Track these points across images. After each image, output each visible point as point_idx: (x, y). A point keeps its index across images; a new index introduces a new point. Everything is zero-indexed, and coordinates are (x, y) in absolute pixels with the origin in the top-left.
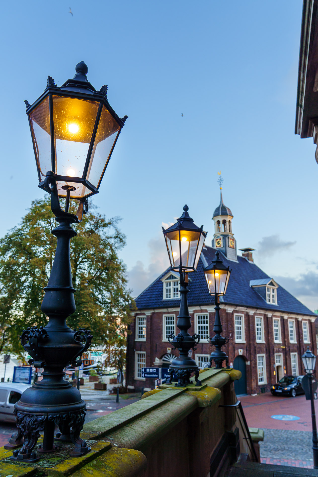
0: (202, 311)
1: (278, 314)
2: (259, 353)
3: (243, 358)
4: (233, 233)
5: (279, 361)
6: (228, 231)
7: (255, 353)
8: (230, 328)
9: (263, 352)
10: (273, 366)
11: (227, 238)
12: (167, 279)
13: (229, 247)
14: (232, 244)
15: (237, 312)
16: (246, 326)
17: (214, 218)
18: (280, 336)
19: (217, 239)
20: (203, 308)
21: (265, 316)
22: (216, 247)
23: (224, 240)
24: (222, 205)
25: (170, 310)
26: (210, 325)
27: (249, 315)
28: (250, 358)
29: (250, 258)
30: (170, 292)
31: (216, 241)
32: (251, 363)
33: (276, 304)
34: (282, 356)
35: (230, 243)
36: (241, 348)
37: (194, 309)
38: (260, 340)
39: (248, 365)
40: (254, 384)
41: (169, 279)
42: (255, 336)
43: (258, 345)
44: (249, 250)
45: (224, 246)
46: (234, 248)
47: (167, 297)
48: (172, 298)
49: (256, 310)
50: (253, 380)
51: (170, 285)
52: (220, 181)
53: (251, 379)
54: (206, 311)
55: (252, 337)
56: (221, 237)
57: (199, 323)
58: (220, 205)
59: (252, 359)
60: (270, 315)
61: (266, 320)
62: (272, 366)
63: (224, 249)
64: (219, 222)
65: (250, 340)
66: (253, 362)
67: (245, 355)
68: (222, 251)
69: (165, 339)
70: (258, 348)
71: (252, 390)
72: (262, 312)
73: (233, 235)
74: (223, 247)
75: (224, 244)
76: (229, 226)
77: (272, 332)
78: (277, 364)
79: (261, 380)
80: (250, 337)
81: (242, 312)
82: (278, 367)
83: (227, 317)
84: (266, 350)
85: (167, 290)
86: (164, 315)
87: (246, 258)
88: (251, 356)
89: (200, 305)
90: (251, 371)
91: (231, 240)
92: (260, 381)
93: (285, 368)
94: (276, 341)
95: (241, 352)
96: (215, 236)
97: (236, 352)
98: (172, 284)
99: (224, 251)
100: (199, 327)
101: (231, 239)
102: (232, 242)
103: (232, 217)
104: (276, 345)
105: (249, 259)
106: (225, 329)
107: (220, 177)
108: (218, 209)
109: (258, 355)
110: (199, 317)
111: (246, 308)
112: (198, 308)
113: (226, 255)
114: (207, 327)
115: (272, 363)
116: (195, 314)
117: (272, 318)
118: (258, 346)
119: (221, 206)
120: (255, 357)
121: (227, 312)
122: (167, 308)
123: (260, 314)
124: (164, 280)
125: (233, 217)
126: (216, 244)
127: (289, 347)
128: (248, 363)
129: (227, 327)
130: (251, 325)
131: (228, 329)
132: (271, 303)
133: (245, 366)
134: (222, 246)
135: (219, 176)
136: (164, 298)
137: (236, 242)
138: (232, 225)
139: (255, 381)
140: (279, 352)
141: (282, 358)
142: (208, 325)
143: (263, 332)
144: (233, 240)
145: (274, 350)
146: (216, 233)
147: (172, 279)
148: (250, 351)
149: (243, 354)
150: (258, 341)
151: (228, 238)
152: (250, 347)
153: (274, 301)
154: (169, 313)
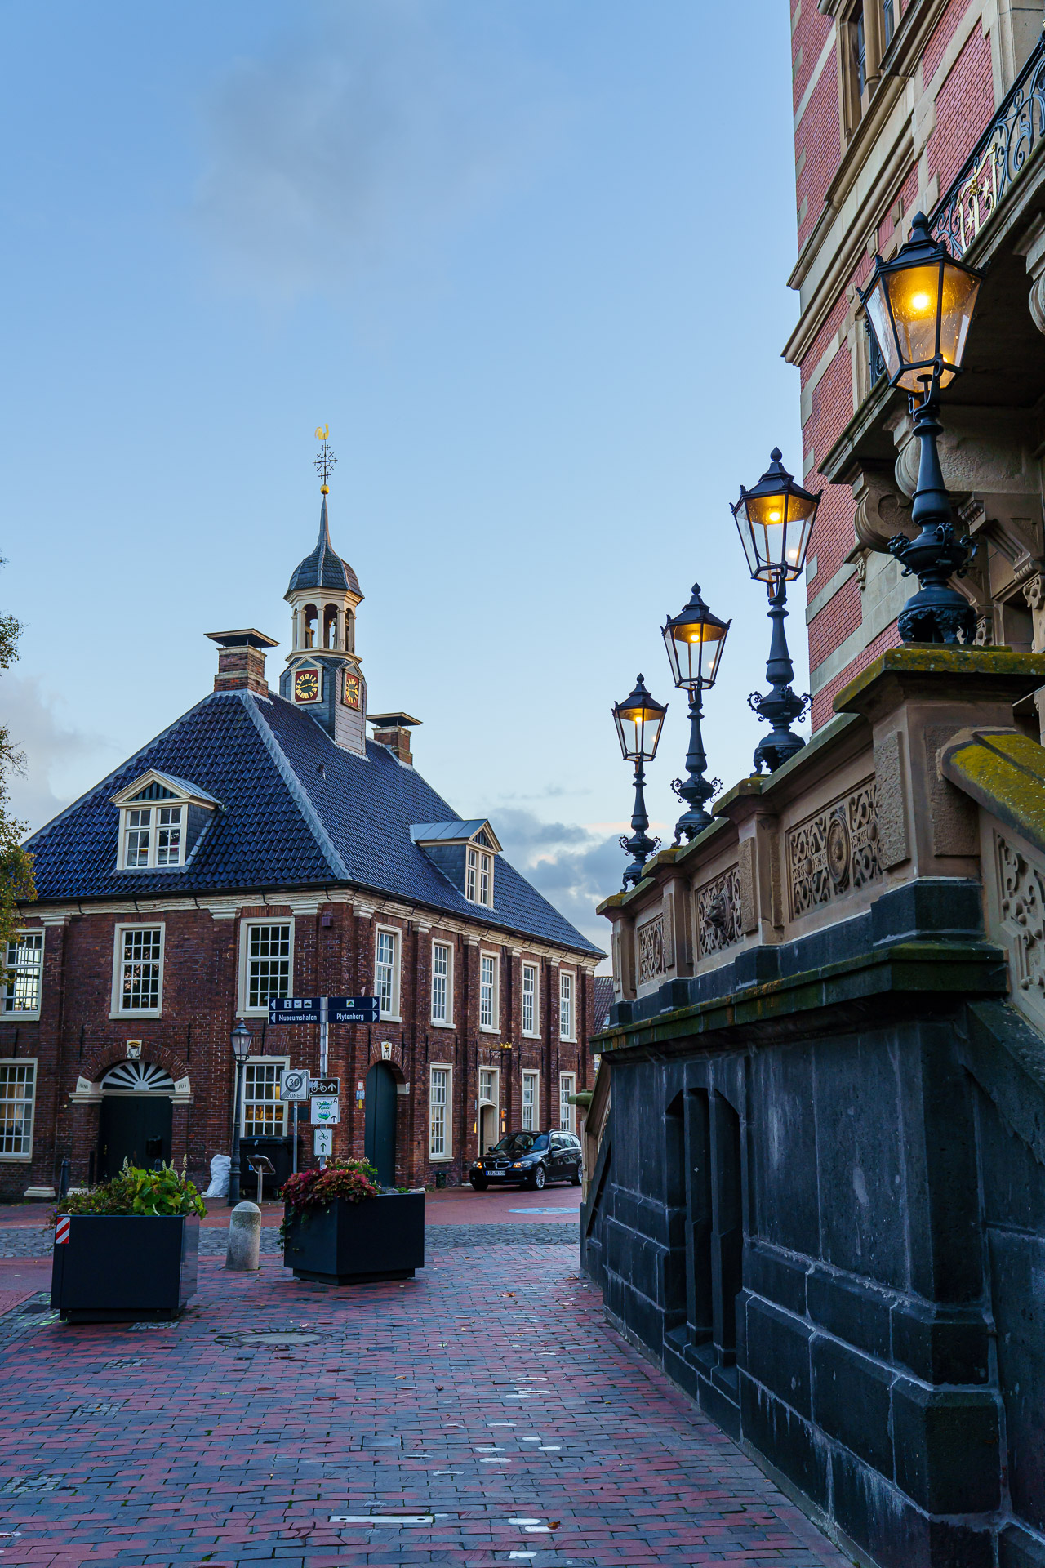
0: (269, 911)
1: (496, 938)
2: (436, 1060)
3: (389, 1070)
4: (357, 654)
5: (489, 1093)
6: (343, 649)
7: (426, 1061)
8: (362, 970)
9: (447, 1060)
10: (473, 1106)
11: (338, 672)
12: (136, 797)
13: (342, 703)
14: (352, 694)
15: (384, 918)
16: (405, 968)
17: (295, 594)
18: (496, 1013)
19: (303, 673)
20: (275, 900)
21: (461, 940)
22: (298, 698)
23: (327, 678)
24: (328, 550)
25: (146, 907)
26: (296, 958)
27: (416, 933)
28: (413, 1073)
29: (401, 750)
30: (145, 843)
31: (297, 678)
32: (412, 1089)
33: (490, 905)
34: (498, 1074)
35: (346, 689)
36: (388, 1039)
37: (240, 906)
38: (444, 1019)
39: (404, 1095)
40: (417, 1156)
41: (144, 798)
42: (428, 1004)
43: (436, 1033)
44: (401, 720)
45: (327, 698)
46: (359, 708)
47: (131, 863)
48: (152, 863)
49: (438, 917)
50: (415, 1143)
51: (146, 821)
52: (325, 463)
53: (412, 1140)
54: (286, 911)
55: (420, 1005)
56: (319, 667)
57: (254, 953)
58: (319, 549)
59: (417, 1076)
60: (474, 938)
61: (460, 956)
62: (469, 1104)
63: (324, 706)
64: (311, 612)
65: (414, 1014)
66: (419, 1085)
67: (398, 1061)
68: (316, 716)
69: (117, 1010)
70: (434, 1043)
71: (411, 1176)
72: (453, 926)
73: (360, 661)
74: (323, 701)
75: (327, 692)
76: (347, 628)
77: (476, 997)
78: (483, 1101)
79: (439, 1147)
80: (415, 1003)
81: (397, 921)
82: (486, 1109)
83: (356, 932)
84: (456, 1050)
85: (133, 836)
86: (118, 926)
87: (389, 748)
88: (413, 1067)
89: (264, 891)
90: (412, 1115)
91: (352, 681)
92: (433, 1151)
93: (503, 1115)
94: (485, 1028)
95: (386, 1051)
96: (297, 660)
97: (374, 1047)
98: (154, 815)
99: (326, 717)
100: (254, 966)
101: (350, 676)
102: (352, 686)
103: (358, 600)
104: (484, 1039)
105: (397, 754)
106: (349, 972)
107: (325, 448)
108: (309, 564)
109: (433, 1066)
110: (255, 932)
111: (410, 909)
112: (255, 901)
113: (331, 732)
114: (285, 965)
115: (471, 1096)
116: (244, 922)
117: (477, 949)
118: (436, 1035)
119: (323, 554)
120: (426, 1070)
121: (355, 914)
122: (135, 898)
123: (447, 934)
124: (121, 801)
125: (362, 598)
126: (295, 689)
127: (518, 1048)
128: (405, 1089)
129: (355, 966)
130: (420, 967)
131: (356, 972)
132: (477, 901)
133: (395, 1096)
134: (319, 699)
135: (322, 443)
136: (122, 865)
137: (364, 687)
138: (358, 625)
139: (422, 1147)
140: (490, 1060)
141: (497, 1080)
142: (290, 958)
143: (450, 992)
144: (359, 679)
145: (477, 1053)
146: (299, 649)
147: (157, 797)
148: (413, 1049)
149: (392, 1058)
150: (436, 1021)
151: (343, 670)
152: (414, 1037)
153: (484, 900)
154: (139, 917)
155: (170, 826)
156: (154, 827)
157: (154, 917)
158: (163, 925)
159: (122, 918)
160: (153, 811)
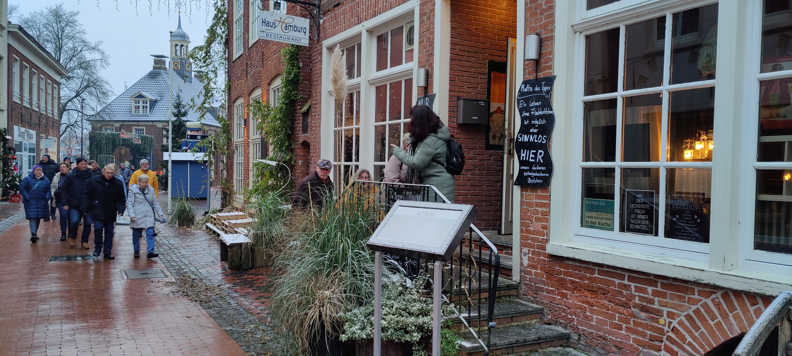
155: (145, 105)
156: (141, 105)
157: (142, 126)
158: (145, 128)
159: (134, 125)
160: (141, 101)
